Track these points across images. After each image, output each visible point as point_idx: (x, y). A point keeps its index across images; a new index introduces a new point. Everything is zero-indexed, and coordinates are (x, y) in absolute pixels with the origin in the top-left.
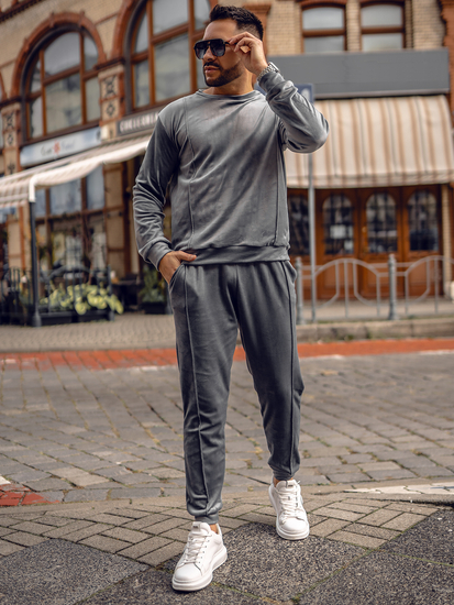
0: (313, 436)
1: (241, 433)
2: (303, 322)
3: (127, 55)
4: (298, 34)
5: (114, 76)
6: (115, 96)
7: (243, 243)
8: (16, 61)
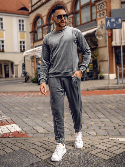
0: (110, 120)
1: (90, 117)
2: (119, 84)
3: (74, 11)
4: (120, 3)
5: (71, 17)
6: (71, 23)
7: (64, 71)
8: (46, 15)
